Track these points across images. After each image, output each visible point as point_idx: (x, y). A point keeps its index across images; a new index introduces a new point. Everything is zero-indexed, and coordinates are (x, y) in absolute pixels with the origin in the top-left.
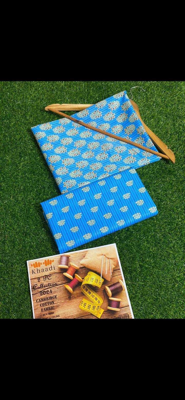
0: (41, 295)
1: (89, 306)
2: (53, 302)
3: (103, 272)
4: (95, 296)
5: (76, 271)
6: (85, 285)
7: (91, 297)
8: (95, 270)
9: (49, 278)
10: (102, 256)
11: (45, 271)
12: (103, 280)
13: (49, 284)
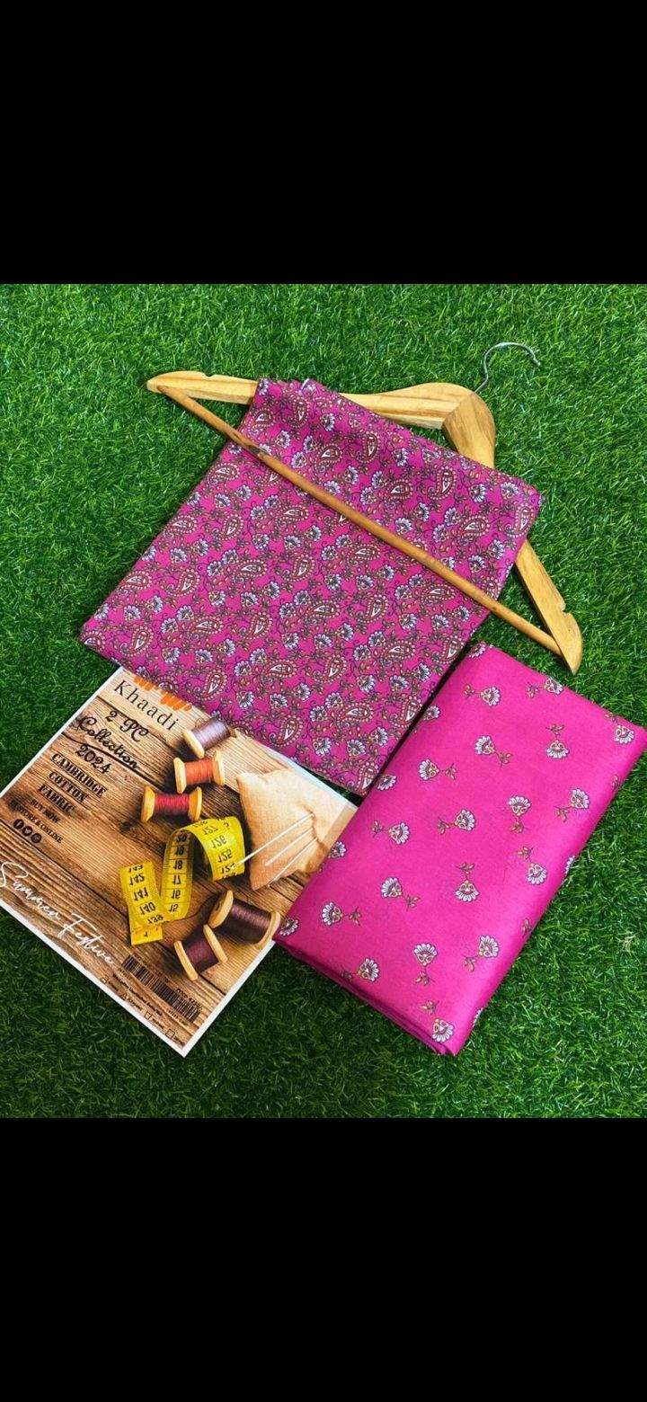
0: (78, 752)
1: (144, 893)
2: (83, 795)
3: (264, 850)
4: (184, 884)
5: (208, 785)
6: (189, 835)
7: (171, 878)
8: (252, 827)
9: (136, 735)
10: (307, 813)
11: (147, 709)
12: (242, 870)
13: (120, 747)
